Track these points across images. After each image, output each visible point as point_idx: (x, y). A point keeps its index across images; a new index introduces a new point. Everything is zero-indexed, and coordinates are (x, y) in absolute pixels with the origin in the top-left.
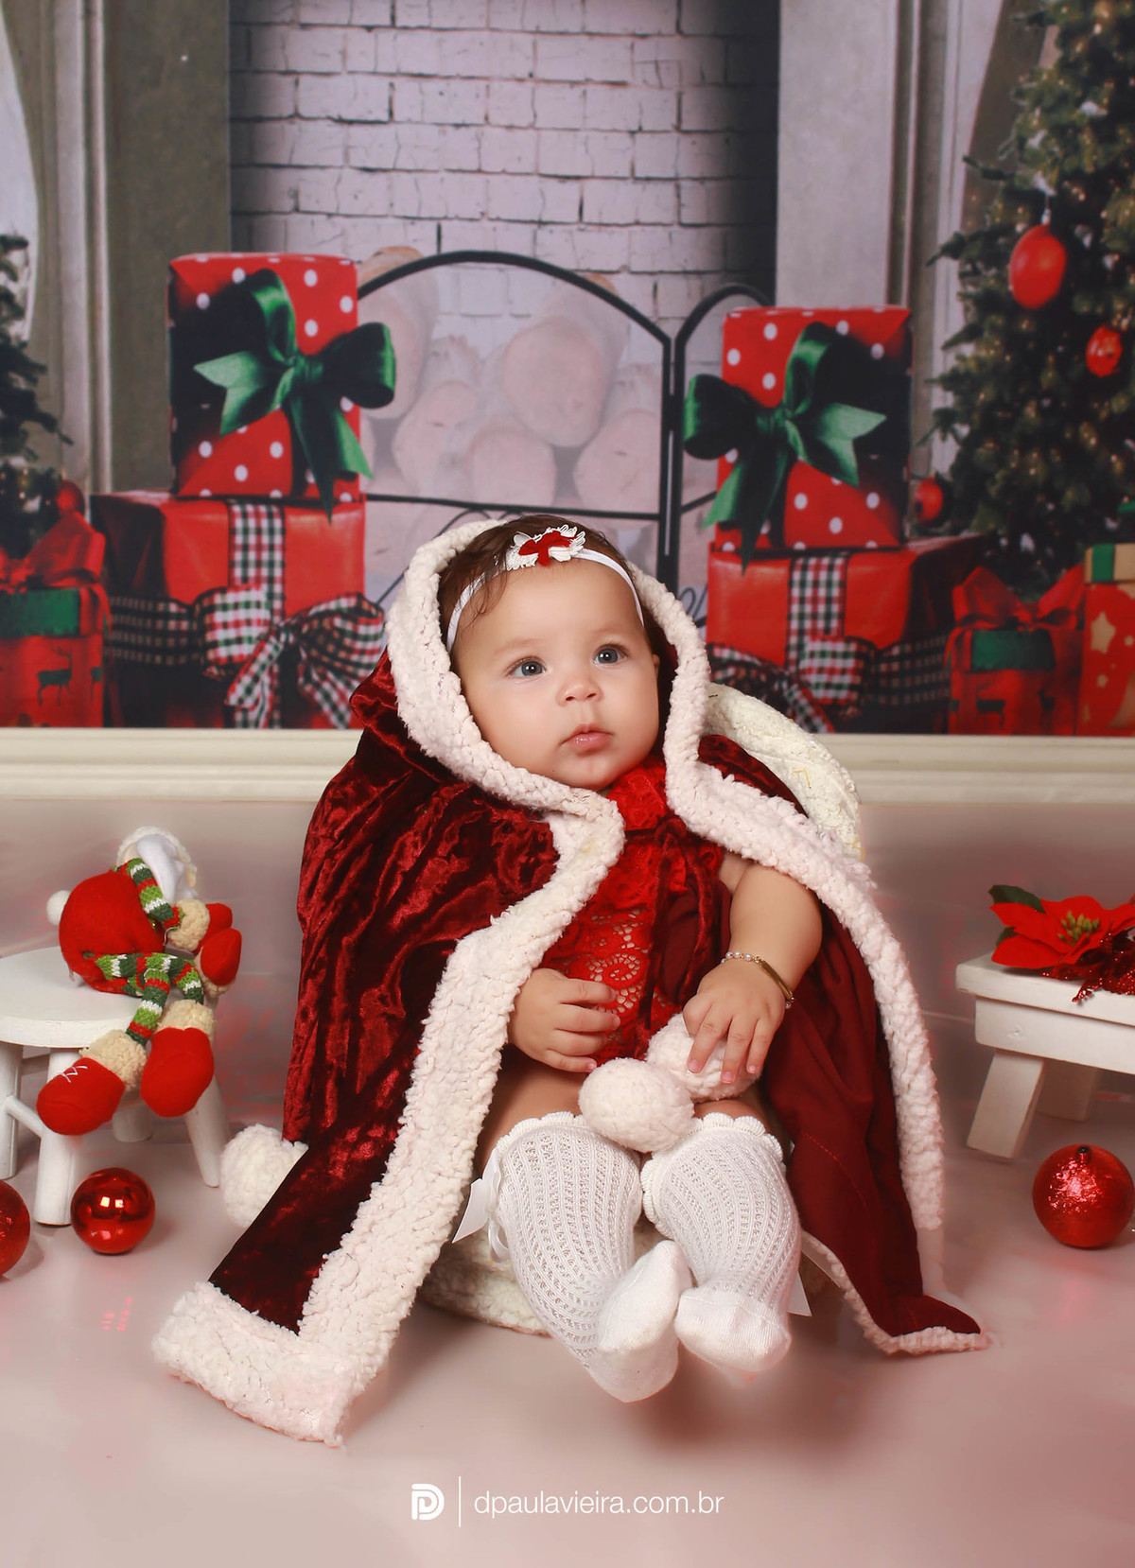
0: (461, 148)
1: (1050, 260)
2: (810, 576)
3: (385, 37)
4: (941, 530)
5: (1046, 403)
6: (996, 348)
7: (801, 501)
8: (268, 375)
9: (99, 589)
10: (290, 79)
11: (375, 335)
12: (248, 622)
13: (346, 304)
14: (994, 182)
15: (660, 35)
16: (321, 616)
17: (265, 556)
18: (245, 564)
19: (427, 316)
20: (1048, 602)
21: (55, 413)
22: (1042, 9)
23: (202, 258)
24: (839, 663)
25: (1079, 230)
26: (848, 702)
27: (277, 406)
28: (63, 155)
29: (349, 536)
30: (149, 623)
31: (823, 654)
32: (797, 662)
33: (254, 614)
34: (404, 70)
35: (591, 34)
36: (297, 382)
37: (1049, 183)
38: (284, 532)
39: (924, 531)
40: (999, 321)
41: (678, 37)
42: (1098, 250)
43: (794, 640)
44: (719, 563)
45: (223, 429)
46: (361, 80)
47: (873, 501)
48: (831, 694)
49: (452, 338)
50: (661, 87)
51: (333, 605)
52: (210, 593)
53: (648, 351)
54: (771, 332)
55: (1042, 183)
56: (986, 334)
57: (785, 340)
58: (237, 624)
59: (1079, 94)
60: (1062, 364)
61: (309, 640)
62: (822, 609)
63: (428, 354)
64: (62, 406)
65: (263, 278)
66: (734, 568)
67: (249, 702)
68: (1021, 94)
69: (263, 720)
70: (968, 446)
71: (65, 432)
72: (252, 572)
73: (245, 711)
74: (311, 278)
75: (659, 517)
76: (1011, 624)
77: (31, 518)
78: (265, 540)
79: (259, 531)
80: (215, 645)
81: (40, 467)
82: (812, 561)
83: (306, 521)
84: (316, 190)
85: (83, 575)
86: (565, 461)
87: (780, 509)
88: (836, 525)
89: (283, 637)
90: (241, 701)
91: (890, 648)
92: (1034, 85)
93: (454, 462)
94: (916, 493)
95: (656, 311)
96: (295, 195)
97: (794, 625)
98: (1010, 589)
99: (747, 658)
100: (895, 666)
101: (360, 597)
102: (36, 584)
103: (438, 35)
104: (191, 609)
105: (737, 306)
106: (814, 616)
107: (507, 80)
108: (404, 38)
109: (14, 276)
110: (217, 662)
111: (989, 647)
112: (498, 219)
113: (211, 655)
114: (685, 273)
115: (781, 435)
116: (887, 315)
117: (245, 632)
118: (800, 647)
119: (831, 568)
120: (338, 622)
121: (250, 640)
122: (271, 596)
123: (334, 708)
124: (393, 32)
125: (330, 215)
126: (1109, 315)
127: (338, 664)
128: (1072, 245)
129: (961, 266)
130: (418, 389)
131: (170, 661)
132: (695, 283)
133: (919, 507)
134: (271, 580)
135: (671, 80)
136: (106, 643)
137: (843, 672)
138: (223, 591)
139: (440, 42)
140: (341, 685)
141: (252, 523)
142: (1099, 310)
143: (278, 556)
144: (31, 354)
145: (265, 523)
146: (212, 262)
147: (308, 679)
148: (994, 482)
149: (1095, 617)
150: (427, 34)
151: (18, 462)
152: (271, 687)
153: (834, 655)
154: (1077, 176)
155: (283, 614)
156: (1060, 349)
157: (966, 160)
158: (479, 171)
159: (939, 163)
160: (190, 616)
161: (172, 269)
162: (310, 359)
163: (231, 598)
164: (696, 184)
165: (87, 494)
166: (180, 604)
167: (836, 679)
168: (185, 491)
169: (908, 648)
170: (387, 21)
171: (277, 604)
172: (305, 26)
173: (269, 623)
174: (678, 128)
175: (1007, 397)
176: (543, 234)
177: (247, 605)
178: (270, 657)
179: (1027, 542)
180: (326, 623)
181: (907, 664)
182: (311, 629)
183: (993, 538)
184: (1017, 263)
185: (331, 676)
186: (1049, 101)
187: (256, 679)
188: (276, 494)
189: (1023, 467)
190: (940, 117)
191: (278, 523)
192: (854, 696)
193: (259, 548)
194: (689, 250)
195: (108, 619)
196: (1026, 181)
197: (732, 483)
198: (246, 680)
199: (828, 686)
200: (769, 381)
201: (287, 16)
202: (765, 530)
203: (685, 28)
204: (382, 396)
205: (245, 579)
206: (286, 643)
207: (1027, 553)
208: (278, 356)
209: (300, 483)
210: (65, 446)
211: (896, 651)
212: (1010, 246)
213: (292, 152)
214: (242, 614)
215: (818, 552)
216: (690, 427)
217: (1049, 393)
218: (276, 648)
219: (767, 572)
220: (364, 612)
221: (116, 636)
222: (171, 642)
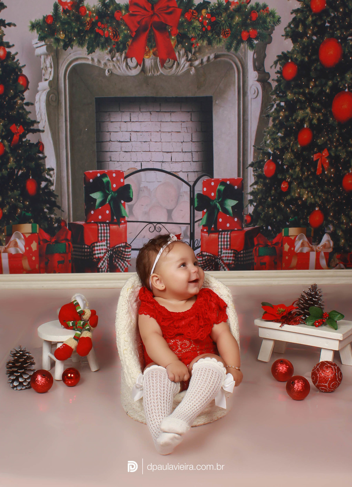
0: (145, 147)
1: (272, 167)
2: (223, 236)
3: (129, 124)
4: (251, 226)
5: (273, 198)
6: (261, 186)
7: (220, 220)
8: (105, 196)
9: (70, 243)
10: (109, 133)
11: (128, 187)
12: (102, 249)
13: (122, 180)
14: (260, 151)
15: (187, 121)
16: (118, 247)
17: (106, 235)
18: (101, 237)
19: (139, 183)
20: (275, 240)
21: (60, 205)
22: (269, 114)
23: (91, 171)
24: (230, 255)
25: (278, 160)
26: (232, 264)
27: (107, 202)
28: (61, 151)
29: (123, 230)
30: (81, 250)
31: (226, 253)
32: (221, 255)
33: (103, 247)
34: (133, 131)
35: (172, 122)
36: (111, 197)
37: (272, 151)
38: (109, 229)
39: (247, 226)
40: (262, 180)
41: (191, 122)
42: (283, 165)
43: (220, 250)
44: (203, 234)
45: (96, 208)
46: (124, 133)
47: (236, 220)
48: (228, 262)
49: (145, 187)
50: (188, 132)
51: (120, 245)
52: (94, 243)
53: (186, 188)
54: (213, 184)
55: (270, 151)
56: (259, 183)
57: (216, 185)
58: (100, 250)
59: (277, 131)
60: (276, 189)
61: (115, 253)
62: (226, 243)
63: (140, 190)
64: (62, 204)
65: (104, 175)
66: (207, 235)
67: (103, 267)
68: (265, 132)
69: (105, 271)
70: (256, 207)
71: (62, 209)
72: (103, 238)
73: (102, 268)
74: (114, 175)
75: (190, 224)
76: (266, 246)
77: (56, 228)
79: (104, 230)
80: (95, 254)
81: (57, 217)
82: (223, 233)
83: (114, 227)
84: (115, 156)
85: (67, 240)
86: (170, 212)
87: (216, 222)
88: (228, 225)
89: (110, 252)
90: (101, 266)
91: (241, 251)
92: (267, 130)
93: (146, 213)
94: (245, 218)
95: (188, 180)
96: (110, 157)
97: (220, 247)
98: (266, 238)
99: (210, 254)
100: (242, 255)
101: (126, 243)
102: (57, 242)
103: (140, 123)
104: (90, 247)
105: (205, 178)
106: (224, 245)
107: (155, 132)
108: (133, 124)
109: (51, 177)
110: (96, 258)
111: (262, 251)
112: (154, 161)
113: (94, 256)
114: (194, 171)
115: (217, 205)
116: (238, 179)
117: (101, 251)
118: (221, 252)
119: (227, 234)
120: (121, 249)
121: (103, 253)
122: (107, 243)
123: (121, 267)
124: (131, 122)
125: (118, 161)
126: (285, 178)
127: (122, 258)
128: (277, 164)
129: (253, 168)
130: (138, 198)
131: (86, 258)
132: (196, 174)
133: (246, 221)
134: (107, 240)
135: (190, 131)
136: (72, 254)
137: (231, 257)
138: (97, 243)
139: (140, 124)
140: (122, 262)
141: (103, 228)
142: (283, 177)
143: (108, 235)
144: (55, 193)
145: (105, 228)
146: (93, 172)
147: (115, 261)
148: (262, 215)
149: (285, 244)
150: (138, 122)
151: (53, 216)
152: (107, 263)
153: (229, 253)
154: (277, 149)
155: (110, 247)
156: (275, 186)
157: (253, 146)
158: (150, 151)
159: (248, 147)
160: (90, 248)
161: (84, 174)
162: (114, 192)
163: (98, 244)
164: (196, 153)
165: (67, 223)
166: (88, 246)
167: (229, 258)
168: (88, 221)
170: (129, 120)
171: (108, 245)
172: (112, 122)
173: (107, 249)
174: (192, 141)
175: (264, 196)
176: (163, 164)
177: (102, 245)
178: (107, 257)
179: (270, 228)
180: (119, 249)
181: (245, 255)
182: (115, 250)
183: (262, 227)
184: (265, 168)
185: (120, 260)
186: (271, 133)
187: (104, 261)
188: (108, 221)
189: (268, 212)
190: (247, 137)
191: (108, 228)
192: (233, 262)
193: (104, 233)
194: (195, 167)
195: (72, 249)
196: (266, 150)
197: (205, 216)
198: (102, 262)
199: (227, 260)
200: (213, 194)
201: (108, 120)
202: (213, 227)
203: (192, 120)
204: (130, 199)
205: (101, 240)
206: (110, 254)
207: (270, 230)
208: (108, 192)
209: (113, 219)
210: (62, 212)
211: (242, 252)
212: (264, 164)
213: (110, 148)
214: (101, 247)
215: (224, 231)
216: (196, 205)
217: (273, 196)
218: (108, 255)
219: (214, 236)
220: (127, 246)
221: (74, 253)
222: (86, 254)
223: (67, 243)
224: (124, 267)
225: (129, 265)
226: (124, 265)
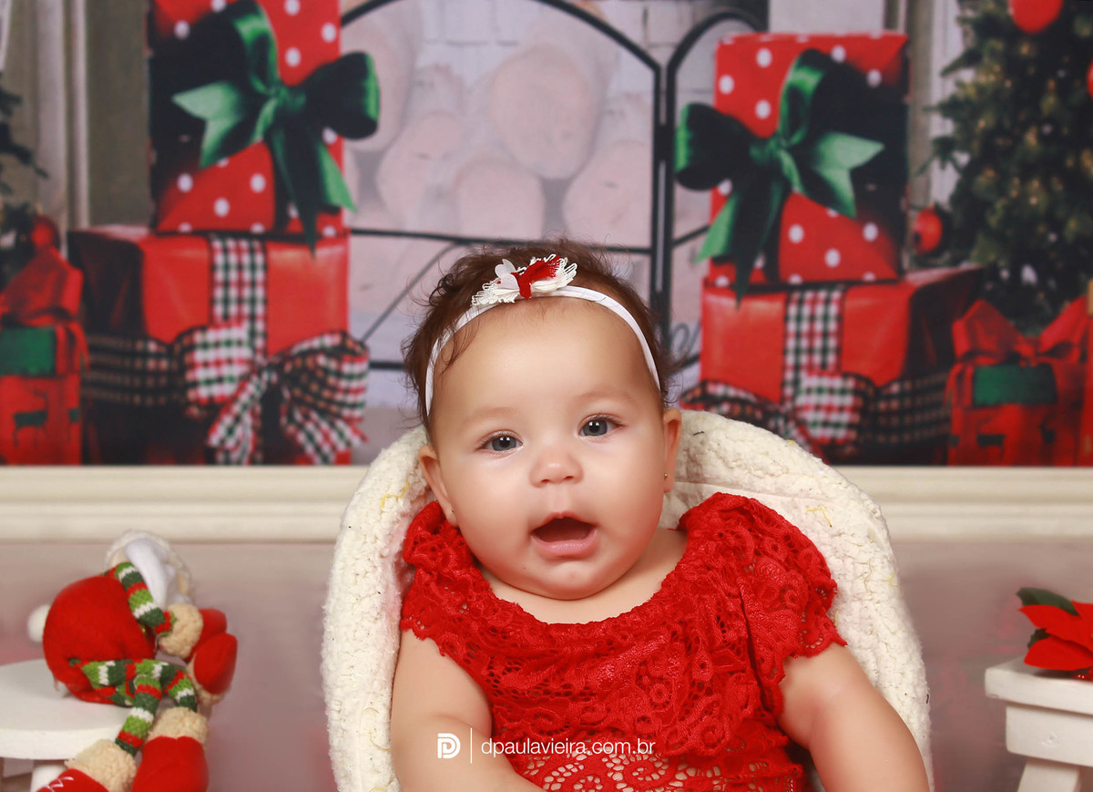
2: (806, 310)
4: (939, 262)
5: (1047, 129)
6: (996, 74)
7: (796, 234)
8: (249, 106)
9: (76, 328)
11: (357, 66)
12: (230, 361)
13: (329, 32)
16: (304, 354)
17: (247, 293)
18: (226, 301)
19: (411, 44)
20: (1050, 335)
21: (30, 146)
24: (837, 400)
26: (846, 441)
27: (258, 137)
29: (332, 272)
30: (127, 363)
31: (820, 391)
32: (793, 398)
33: (235, 353)
36: (280, 114)
38: (266, 267)
39: (923, 262)
40: (997, 45)
43: (789, 375)
44: (713, 299)
45: (204, 161)
47: (871, 232)
48: (829, 433)
49: (438, 68)
51: (316, 343)
52: (190, 332)
53: (638, 79)
54: (764, 58)
56: (986, 60)
57: (779, 67)
58: (218, 363)
60: (1064, 90)
61: (291, 380)
62: (818, 343)
63: (413, 83)
64: (38, 139)
65: (245, 5)
66: (728, 303)
69: (246, 459)
70: (968, 174)
71: (40, 164)
72: (233, 309)
73: (227, 452)
74: (291, 6)
75: (651, 252)
76: (1012, 358)
77: (6, 253)
78: (247, 276)
79: (240, 267)
80: (195, 384)
81: (15, 202)
82: (809, 295)
83: (289, 256)
85: (60, 314)
86: (554, 193)
87: (773, 243)
88: (833, 258)
89: (265, 376)
90: (223, 442)
91: (888, 385)
93: (440, 195)
94: (915, 223)
95: (646, 37)
97: (790, 360)
98: (1012, 323)
99: (742, 394)
100: (895, 405)
101: (344, 334)
102: (11, 321)
104: (170, 348)
105: (730, 31)
106: (811, 351)
110: (198, 402)
113: (191, 395)
115: (774, 168)
116: (885, 41)
117: (226, 371)
118: (796, 382)
119: (827, 302)
120: (322, 360)
121: (231, 379)
122: (253, 334)
123: (318, 449)
127: (322, 404)
130: (403, 119)
131: (149, 401)
132: (686, 6)
133: (918, 238)
134: (253, 318)
136: (84, 383)
137: (841, 409)
138: (204, 328)
140: (325, 426)
141: (233, 259)
143: (260, 293)
144: (6, 85)
145: (246, 259)
147: (291, 419)
148: (994, 212)
152: (254, 428)
153: (832, 391)
155: (265, 352)
156: (1061, 74)
160: (170, 354)
162: (294, 89)
163: (212, 336)
165: (63, 228)
166: (159, 342)
167: (834, 417)
168: (164, 226)
169: (908, 386)
171: (259, 343)
173: (251, 362)
175: (1007, 123)
177: (229, 343)
178: (252, 397)
179: (1029, 274)
180: (309, 362)
181: (908, 402)
182: (294, 368)
183: (993, 271)
185: (314, 416)
187: (238, 419)
188: (257, 228)
189: (1024, 196)
191: (259, 259)
192: (853, 435)
193: (240, 284)
195: (84, 358)
197: (726, 215)
198: (228, 420)
199: (826, 424)
200: (763, 109)
202: (759, 263)
204: (365, 127)
205: (226, 317)
206: (269, 384)
207: (1029, 287)
208: (259, 86)
209: (282, 217)
210: (41, 179)
211: (895, 388)
214: (223, 353)
215: (812, 285)
216: (682, 158)
217: (1051, 120)
218: (258, 387)
219: (762, 307)
220: (348, 350)
221: (93, 376)
222: (150, 382)
223: (60, 329)
224: (334, 448)
225: (356, 441)
226: (334, 436)
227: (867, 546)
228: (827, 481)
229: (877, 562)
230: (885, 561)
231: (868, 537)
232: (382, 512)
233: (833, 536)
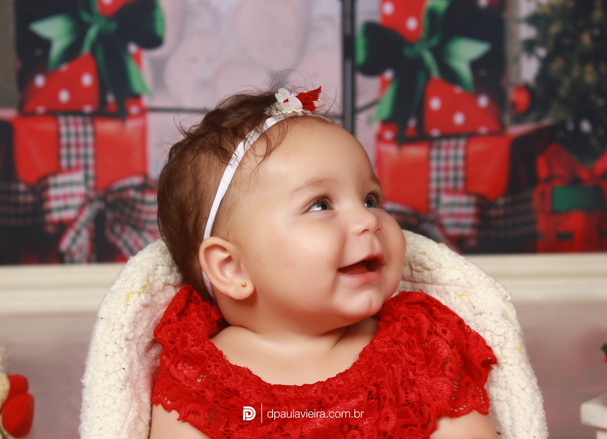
2: (443, 153)
4: (529, 120)
7: (435, 104)
8: (79, 30)
12: (72, 196)
16: (120, 189)
17: (82, 151)
18: (69, 157)
24: (464, 210)
26: (471, 236)
29: (137, 136)
30: (5, 198)
31: (454, 204)
32: (436, 210)
33: (75, 190)
38: (95, 134)
39: (518, 119)
43: (433, 196)
44: (383, 147)
45: (51, 67)
47: (483, 101)
48: (459, 231)
49: (200, 2)
51: (128, 182)
52: (45, 177)
58: (65, 197)
61: (112, 206)
62: (451, 174)
63: (185, 13)
66: (392, 149)
69: (84, 259)
70: (545, 63)
72: (73, 162)
73: (72, 254)
75: (342, 117)
76: (576, 181)
78: (82, 140)
79: (77, 135)
80: (50, 211)
82: (444, 143)
83: (108, 127)
87: (421, 110)
88: (459, 119)
89: (95, 205)
90: (69, 247)
91: (497, 199)
94: (512, 95)
97: (434, 186)
98: (576, 158)
99: (404, 209)
100: (501, 211)
101: (145, 175)
104: (33, 187)
106: (447, 179)
110: (52, 223)
111: (563, 197)
113: (47, 218)
115: (421, 60)
117: (70, 202)
118: (438, 201)
119: (456, 147)
120: (132, 194)
121: (73, 207)
122: (87, 177)
127: (132, 221)
130: (180, 36)
131: (21, 223)
133: (514, 105)
134: (86, 167)
137: (467, 216)
138: (54, 175)
140: (135, 235)
141: (72, 129)
143: (90, 151)
145: (81, 129)
147: (113, 231)
148: (563, 87)
152: (89, 238)
153: (460, 205)
155: (95, 189)
160: (33, 192)
162: (109, 18)
163: (60, 179)
166: (26, 184)
167: (462, 221)
168: (26, 110)
169: (509, 199)
171: (91, 183)
173: (86, 196)
175: (570, 29)
177: (71, 184)
178: (88, 218)
180: (124, 194)
181: (509, 210)
182: (114, 199)
183: (564, 124)
185: (128, 229)
187: (78, 233)
188: (88, 109)
189: (582, 76)
191: (89, 129)
192: (475, 232)
193: (78, 145)
197: (389, 94)
198: (72, 234)
199: (457, 225)
200: (412, 24)
202: (412, 123)
204: (155, 41)
205: (69, 166)
206: (98, 209)
207: (586, 133)
208: (86, 17)
209: (103, 102)
211: (501, 201)
214: (68, 190)
215: (446, 136)
216: (361, 56)
217: (597, 26)
218: (91, 212)
219: (415, 152)
220: (149, 186)
222: (21, 210)
227: (502, 322)
228: (470, 273)
229: (510, 335)
230: (516, 333)
231: (503, 315)
232: (128, 305)
233: (475, 315)
